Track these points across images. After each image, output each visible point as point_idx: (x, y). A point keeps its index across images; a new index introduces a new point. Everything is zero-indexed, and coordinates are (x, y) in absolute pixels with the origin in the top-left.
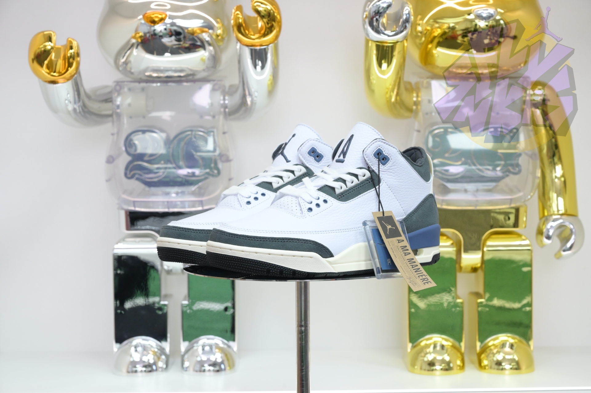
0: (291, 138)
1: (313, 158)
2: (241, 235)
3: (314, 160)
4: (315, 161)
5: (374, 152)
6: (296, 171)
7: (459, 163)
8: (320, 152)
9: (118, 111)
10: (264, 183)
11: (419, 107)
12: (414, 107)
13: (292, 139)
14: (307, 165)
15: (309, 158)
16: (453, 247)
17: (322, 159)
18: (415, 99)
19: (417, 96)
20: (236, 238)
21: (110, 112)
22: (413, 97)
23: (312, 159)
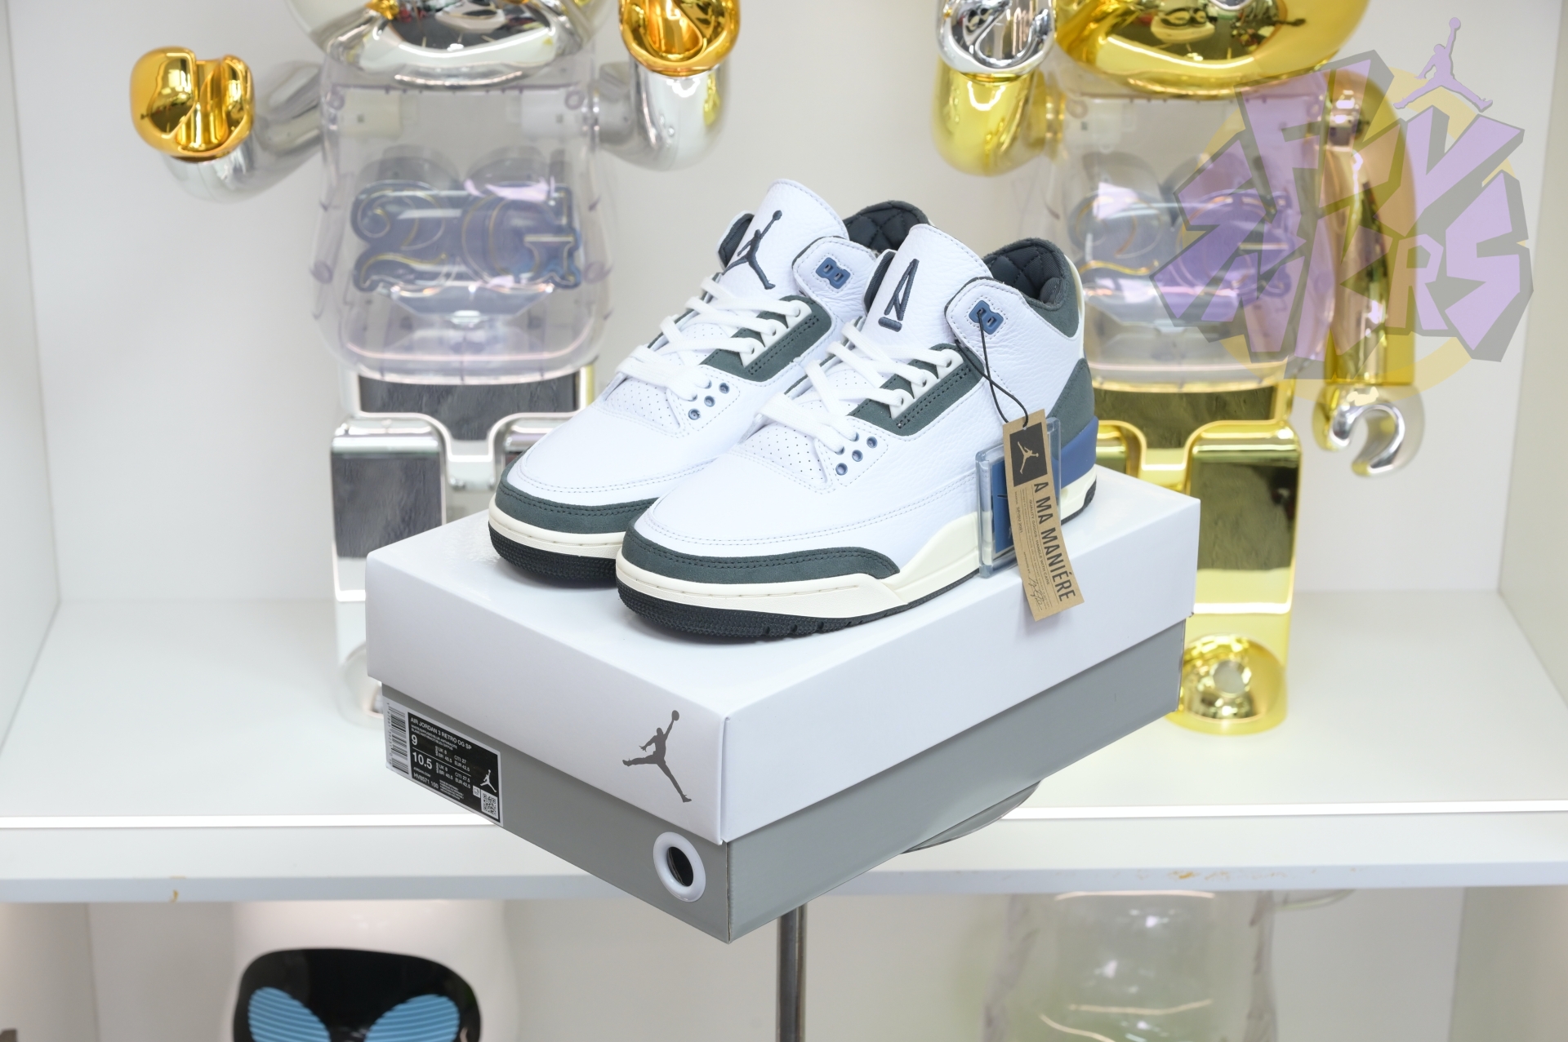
0: (772, 222)
1: (828, 281)
2: (704, 558)
3: (829, 285)
4: (832, 287)
5: (970, 310)
6: (790, 316)
7: (1143, 271)
8: (843, 267)
9: (333, 127)
10: (720, 353)
11: (1060, 136)
12: (1049, 135)
13: (773, 226)
14: (814, 297)
15: (818, 281)
16: (1120, 445)
17: (847, 281)
18: (1050, 116)
19: (1057, 112)
20: (692, 566)
21: (313, 133)
22: (1045, 111)
23: (825, 283)
